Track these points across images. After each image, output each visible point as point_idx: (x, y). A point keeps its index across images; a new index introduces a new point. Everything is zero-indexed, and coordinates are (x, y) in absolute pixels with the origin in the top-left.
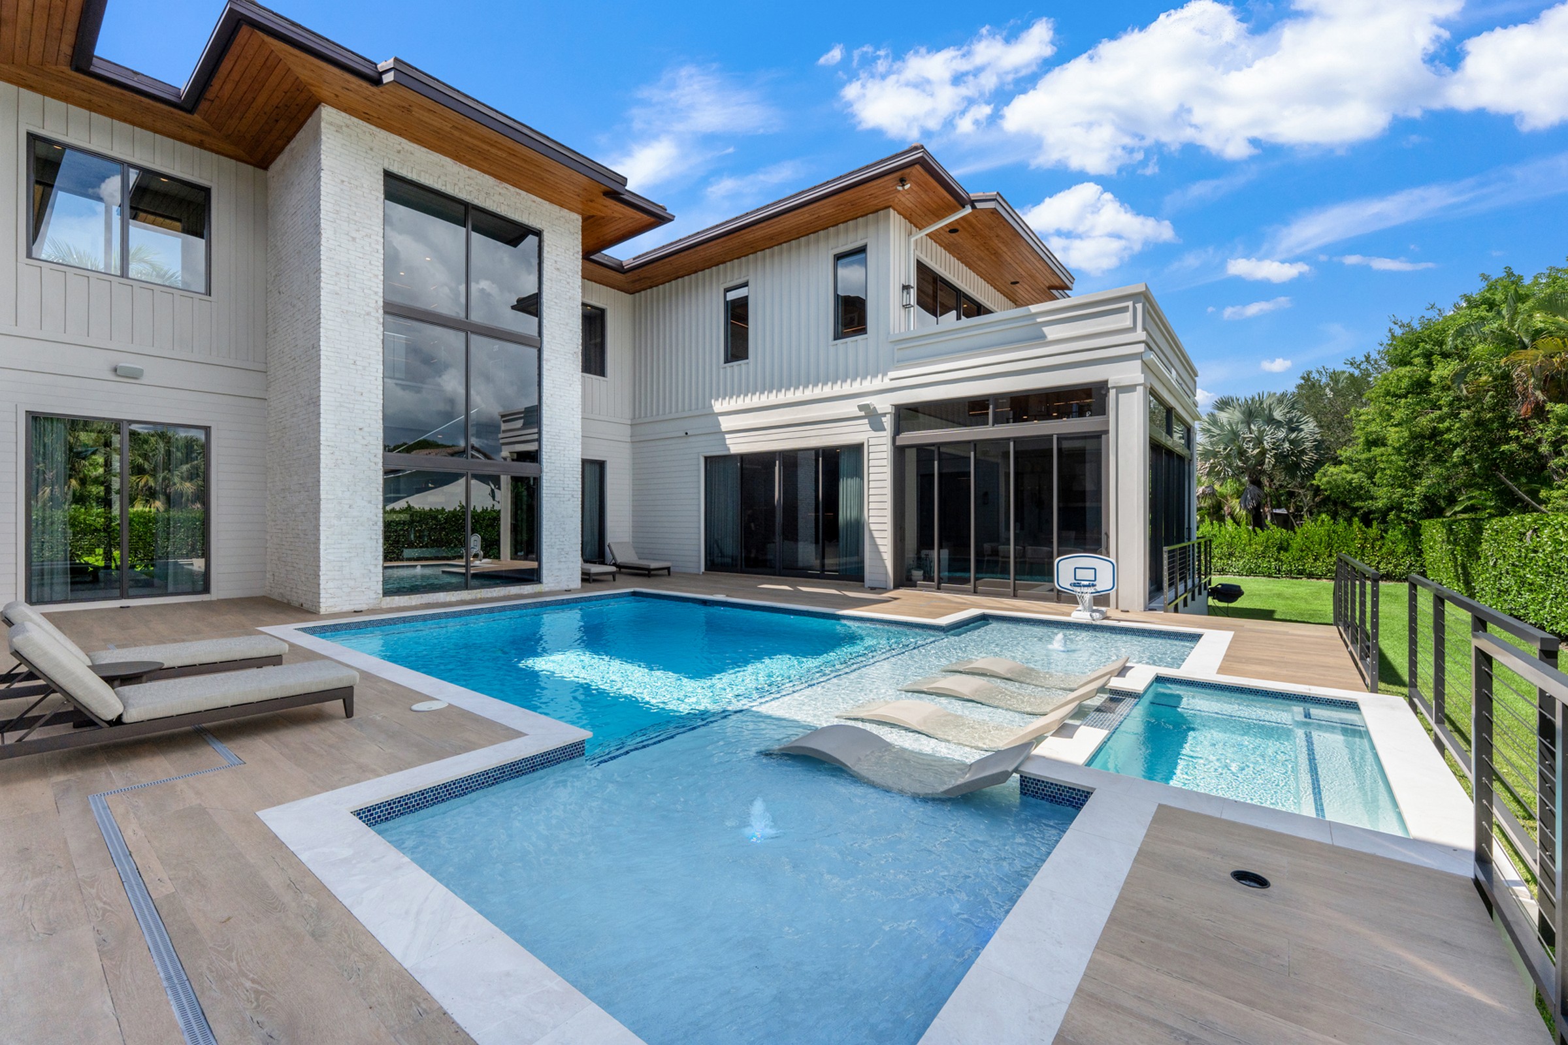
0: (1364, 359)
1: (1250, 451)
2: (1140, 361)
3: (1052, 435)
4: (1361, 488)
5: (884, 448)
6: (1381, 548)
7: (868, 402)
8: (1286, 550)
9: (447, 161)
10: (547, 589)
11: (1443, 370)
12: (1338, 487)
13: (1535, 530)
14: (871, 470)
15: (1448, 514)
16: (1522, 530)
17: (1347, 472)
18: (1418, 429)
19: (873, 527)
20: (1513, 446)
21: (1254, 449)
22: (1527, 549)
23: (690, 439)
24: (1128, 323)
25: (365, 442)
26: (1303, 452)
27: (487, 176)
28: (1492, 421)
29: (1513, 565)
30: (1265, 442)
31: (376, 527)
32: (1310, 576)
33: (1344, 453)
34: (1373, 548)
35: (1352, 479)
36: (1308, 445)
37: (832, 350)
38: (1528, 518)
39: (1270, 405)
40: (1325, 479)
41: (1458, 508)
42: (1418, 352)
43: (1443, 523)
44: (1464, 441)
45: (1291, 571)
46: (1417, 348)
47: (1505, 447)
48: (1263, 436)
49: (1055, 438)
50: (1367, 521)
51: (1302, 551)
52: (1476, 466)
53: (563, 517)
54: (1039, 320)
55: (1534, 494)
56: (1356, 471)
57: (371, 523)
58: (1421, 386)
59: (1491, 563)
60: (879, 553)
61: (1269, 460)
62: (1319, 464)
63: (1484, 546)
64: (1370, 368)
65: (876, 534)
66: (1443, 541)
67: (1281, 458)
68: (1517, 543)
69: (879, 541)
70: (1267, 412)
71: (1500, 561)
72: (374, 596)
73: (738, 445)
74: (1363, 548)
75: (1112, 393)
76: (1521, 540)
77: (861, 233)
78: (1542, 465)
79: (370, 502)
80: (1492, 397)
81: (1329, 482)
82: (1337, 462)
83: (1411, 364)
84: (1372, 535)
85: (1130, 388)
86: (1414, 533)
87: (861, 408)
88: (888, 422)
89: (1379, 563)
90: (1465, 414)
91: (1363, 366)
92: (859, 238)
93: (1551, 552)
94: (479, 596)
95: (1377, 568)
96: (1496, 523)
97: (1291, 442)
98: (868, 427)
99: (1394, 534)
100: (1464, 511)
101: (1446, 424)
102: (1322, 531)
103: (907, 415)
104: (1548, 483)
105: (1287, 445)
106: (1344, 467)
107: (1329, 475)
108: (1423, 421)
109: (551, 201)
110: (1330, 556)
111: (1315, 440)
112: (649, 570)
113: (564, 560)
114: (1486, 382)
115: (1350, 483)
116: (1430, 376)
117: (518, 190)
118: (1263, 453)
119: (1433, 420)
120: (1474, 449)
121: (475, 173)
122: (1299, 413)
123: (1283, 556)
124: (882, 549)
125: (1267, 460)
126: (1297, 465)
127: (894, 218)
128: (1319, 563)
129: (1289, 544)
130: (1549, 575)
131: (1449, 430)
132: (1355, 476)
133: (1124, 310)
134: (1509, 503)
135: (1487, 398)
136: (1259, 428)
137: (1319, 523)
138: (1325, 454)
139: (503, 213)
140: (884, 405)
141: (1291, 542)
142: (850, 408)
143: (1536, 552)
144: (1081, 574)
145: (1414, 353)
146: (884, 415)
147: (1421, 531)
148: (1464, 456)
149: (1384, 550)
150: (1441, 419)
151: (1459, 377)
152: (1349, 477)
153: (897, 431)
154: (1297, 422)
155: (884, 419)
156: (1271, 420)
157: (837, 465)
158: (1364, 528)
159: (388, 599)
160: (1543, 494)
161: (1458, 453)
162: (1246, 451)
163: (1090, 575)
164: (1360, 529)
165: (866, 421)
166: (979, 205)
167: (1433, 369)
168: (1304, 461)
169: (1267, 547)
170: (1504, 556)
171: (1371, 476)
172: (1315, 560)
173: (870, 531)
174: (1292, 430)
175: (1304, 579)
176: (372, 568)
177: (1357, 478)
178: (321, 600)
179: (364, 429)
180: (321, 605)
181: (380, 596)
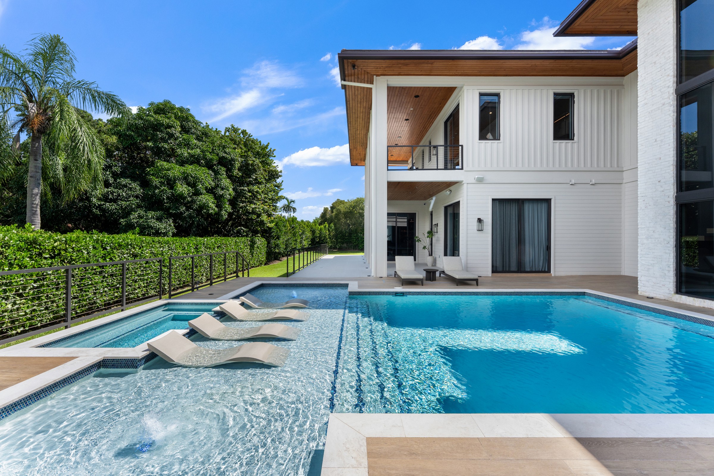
25: (662, 189)
31: (669, 245)
57: (666, 242)
72: (670, 292)
159: (678, 296)
176: (666, 272)
178: (639, 287)
179: (662, 181)
180: (639, 289)
181: (673, 293)
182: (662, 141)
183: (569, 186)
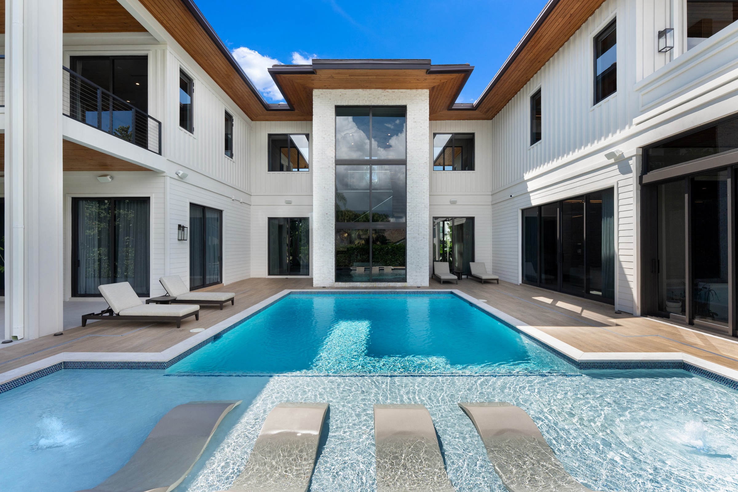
5: (632, 188)
7: (615, 151)
9: (360, 91)
10: (409, 285)
14: (620, 209)
19: (622, 259)
23: (515, 199)
25: (328, 219)
27: (378, 90)
31: (332, 254)
37: (591, 115)
53: (418, 249)
57: (330, 252)
72: (332, 282)
73: (536, 200)
77: (611, 7)
79: (330, 243)
87: (609, 156)
88: (633, 164)
94: (375, 285)
98: (618, 172)
109: (411, 89)
113: (419, 271)
117: (393, 90)
121: (373, 91)
124: (629, 278)
139: (386, 104)
140: (630, 149)
142: (601, 160)
146: (630, 158)
153: (643, 173)
155: (631, 162)
159: (337, 283)
165: (616, 167)
173: (620, 262)
176: (331, 270)
178: (314, 281)
179: (328, 214)
180: (314, 283)
181: (334, 282)
182: (328, 189)
183: (230, 200)
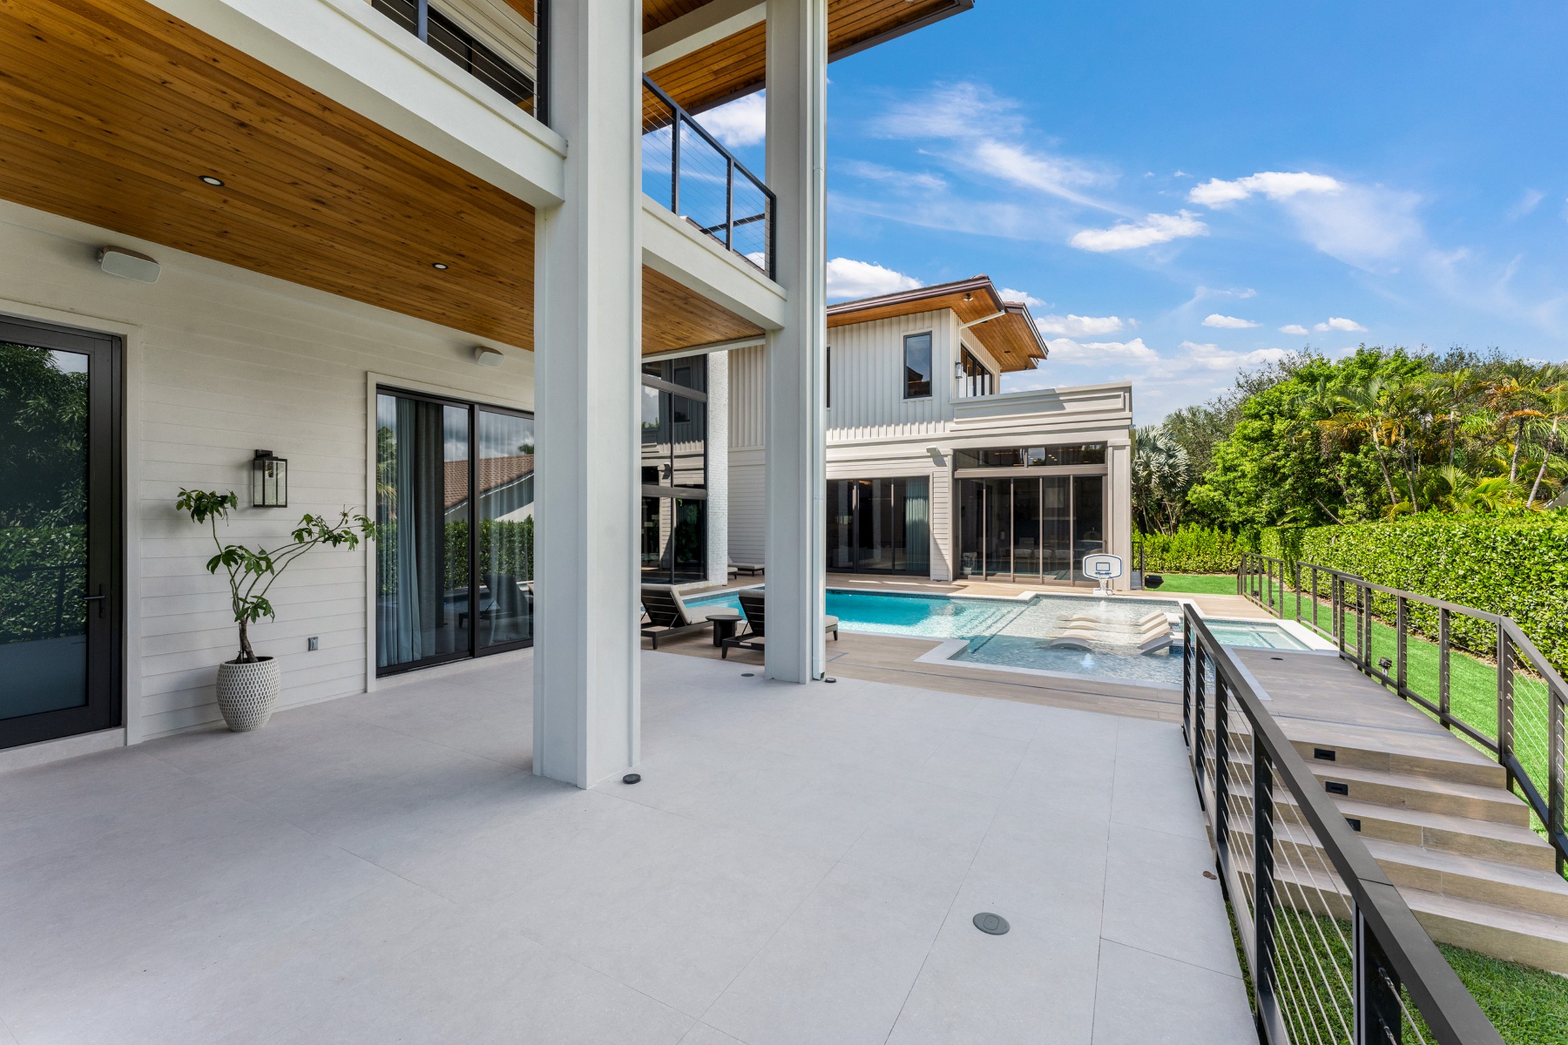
0: (1217, 401)
1: (1140, 472)
2: (1127, 430)
3: (1069, 476)
4: (1220, 502)
5: (946, 479)
6: (1233, 549)
7: (934, 447)
8: (1168, 552)
11: (1280, 425)
12: (1204, 502)
13: (1337, 537)
14: (935, 495)
15: (1279, 524)
16: (1329, 536)
17: (1210, 491)
18: (1264, 465)
19: (936, 536)
20: (1323, 480)
21: (1143, 471)
22: (1332, 548)
24: (1120, 406)
26: (1178, 474)
28: (1310, 460)
29: (1324, 559)
30: (1151, 466)
32: (1185, 571)
33: (1208, 475)
34: (1228, 549)
35: (1214, 496)
36: (1182, 468)
37: (903, 406)
38: (1333, 528)
39: (1155, 437)
40: (1195, 496)
41: (1286, 520)
42: (1265, 411)
43: (1277, 530)
44: (1293, 474)
45: (1171, 568)
46: (1264, 408)
47: (1318, 480)
48: (1150, 461)
49: (1071, 477)
50: (1223, 529)
51: (1179, 552)
52: (1300, 492)
54: (1061, 398)
55: (1335, 511)
56: (1216, 490)
58: (1267, 435)
59: (1310, 559)
60: (942, 555)
61: (1155, 480)
62: (1189, 484)
63: (1305, 547)
64: (1221, 408)
65: (939, 542)
66: (1277, 544)
67: (1163, 478)
68: (1326, 545)
69: (941, 547)
70: (1152, 441)
71: (1316, 557)
74: (1221, 549)
75: (1110, 449)
76: (1328, 543)
77: (927, 323)
78: (1340, 493)
80: (1311, 444)
81: (1197, 498)
82: (1203, 482)
83: (1261, 419)
84: (1227, 539)
85: (1123, 447)
86: (1257, 537)
87: (928, 450)
88: (948, 461)
89: (1232, 560)
90: (1293, 455)
91: (1217, 407)
92: (925, 326)
93: (1346, 551)
95: (1231, 565)
96: (1313, 531)
97: (1170, 466)
98: (932, 464)
99: (1241, 538)
100: (1289, 522)
101: (1282, 462)
102: (1192, 536)
103: (962, 457)
104: (1343, 503)
105: (1166, 468)
106: (1207, 486)
107: (1199, 493)
108: (1267, 459)
110: (1199, 555)
111: (1187, 465)
112: (753, 570)
113: (719, 562)
114: (1307, 435)
115: (1212, 499)
116: (1273, 429)
118: (1150, 474)
119: (1273, 459)
120: (1298, 480)
122: (1174, 444)
123: (1166, 556)
124: (944, 552)
125: (1153, 480)
126: (1174, 484)
127: (952, 315)
128: (1190, 561)
129: (1169, 547)
130: (1345, 566)
131: (1284, 466)
132: (1216, 494)
133: (1118, 396)
134: (1320, 518)
135: (1307, 446)
136: (1147, 456)
137: (1190, 530)
138: (1195, 478)
140: (946, 448)
141: (1170, 545)
142: (921, 449)
143: (1337, 551)
144: (1100, 567)
145: (1262, 413)
146: (946, 456)
147: (1261, 536)
148: (1292, 485)
149: (1235, 551)
150: (1279, 459)
151: (1291, 431)
152: (1212, 494)
153: (955, 469)
154: (1174, 450)
155: (945, 459)
156: (1155, 449)
157: (905, 491)
158: (1221, 534)
160: (1340, 512)
161: (1290, 481)
162: (1137, 472)
163: (1106, 567)
164: (1219, 534)
165: (931, 459)
166: (1010, 310)
167: (1274, 424)
168: (1179, 481)
169: (1154, 549)
170: (1318, 554)
171: (1226, 494)
172: (1188, 559)
173: (935, 539)
174: (1171, 456)
175: (1180, 574)
177: (1217, 495)
